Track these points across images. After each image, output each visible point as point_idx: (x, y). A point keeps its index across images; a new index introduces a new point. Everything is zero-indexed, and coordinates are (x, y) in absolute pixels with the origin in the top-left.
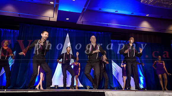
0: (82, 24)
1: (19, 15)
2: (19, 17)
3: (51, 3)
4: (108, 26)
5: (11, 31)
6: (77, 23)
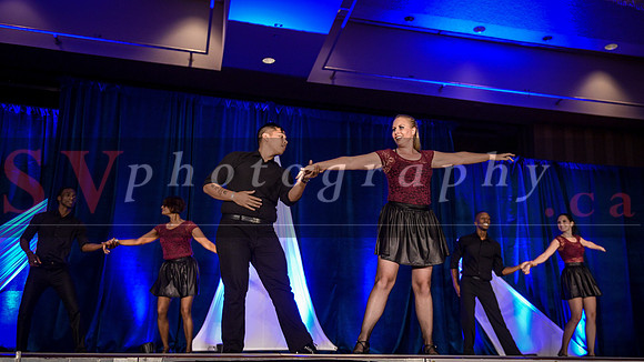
0: (330, 82)
1: (58, 41)
4: (441, 95)
5: (23, 113)
6: (311, 79)
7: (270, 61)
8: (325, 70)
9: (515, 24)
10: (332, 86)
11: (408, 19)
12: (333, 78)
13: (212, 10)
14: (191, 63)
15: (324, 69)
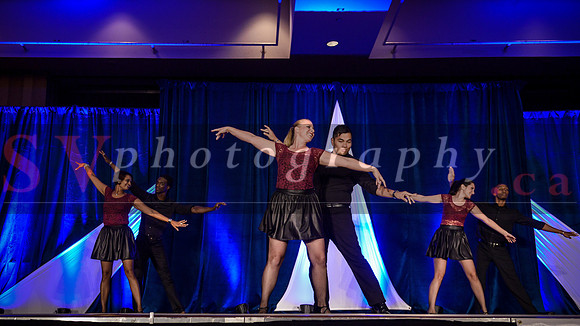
0: (391, 57)
1: (155, 50)
2: (154, 57)
4: (506, 55)
5: (132, 115)
6: (373, 56)
7: (334, 44)
8: (385, 46)
10: (394, 60)
12: (394, 52)
13: (279, 6)
14: (263, 55)
15: (384, 44)
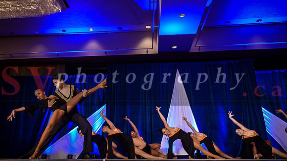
0: (198, 51)
2: (106, 55)
3: (147, 27)
6: (191, 51)
7: (175, 47)
8: (196, 47)
9: (275, 15)
10: (200, 52)
11: (227, 22)
12: (199, 49)
13: (153, 33)
14: (147, 53)
